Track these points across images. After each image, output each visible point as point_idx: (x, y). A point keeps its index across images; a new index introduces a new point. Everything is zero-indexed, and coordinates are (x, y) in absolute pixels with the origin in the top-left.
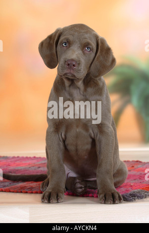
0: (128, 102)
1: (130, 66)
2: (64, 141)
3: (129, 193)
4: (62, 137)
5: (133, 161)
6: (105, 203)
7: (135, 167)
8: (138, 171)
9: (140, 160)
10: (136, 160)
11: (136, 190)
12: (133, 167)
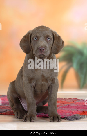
0: (71, 66)
1: (72, 47)
2: (34, 88)
3: (71, 116)
4: (33, 85)
5: (73, 99)
6: (53, 122)
7: (75, 102)
8: (76, 104)
9: (78, 98)
10: (75, 98)
11: (75, 115)
12: (74, 102)
